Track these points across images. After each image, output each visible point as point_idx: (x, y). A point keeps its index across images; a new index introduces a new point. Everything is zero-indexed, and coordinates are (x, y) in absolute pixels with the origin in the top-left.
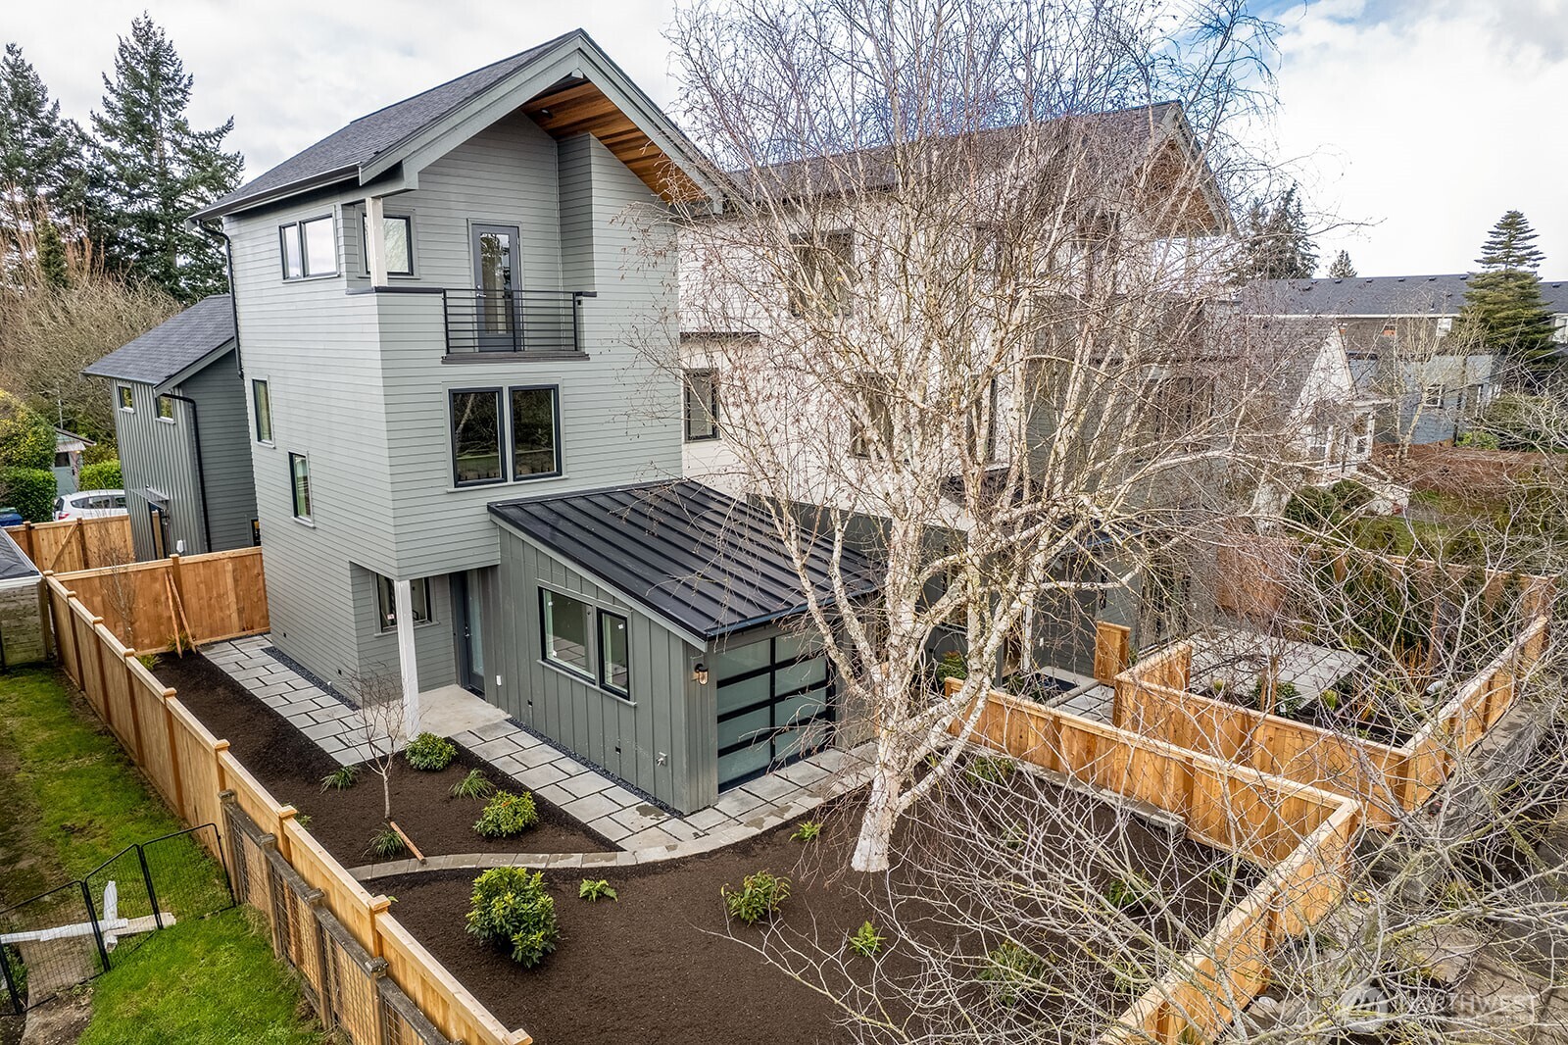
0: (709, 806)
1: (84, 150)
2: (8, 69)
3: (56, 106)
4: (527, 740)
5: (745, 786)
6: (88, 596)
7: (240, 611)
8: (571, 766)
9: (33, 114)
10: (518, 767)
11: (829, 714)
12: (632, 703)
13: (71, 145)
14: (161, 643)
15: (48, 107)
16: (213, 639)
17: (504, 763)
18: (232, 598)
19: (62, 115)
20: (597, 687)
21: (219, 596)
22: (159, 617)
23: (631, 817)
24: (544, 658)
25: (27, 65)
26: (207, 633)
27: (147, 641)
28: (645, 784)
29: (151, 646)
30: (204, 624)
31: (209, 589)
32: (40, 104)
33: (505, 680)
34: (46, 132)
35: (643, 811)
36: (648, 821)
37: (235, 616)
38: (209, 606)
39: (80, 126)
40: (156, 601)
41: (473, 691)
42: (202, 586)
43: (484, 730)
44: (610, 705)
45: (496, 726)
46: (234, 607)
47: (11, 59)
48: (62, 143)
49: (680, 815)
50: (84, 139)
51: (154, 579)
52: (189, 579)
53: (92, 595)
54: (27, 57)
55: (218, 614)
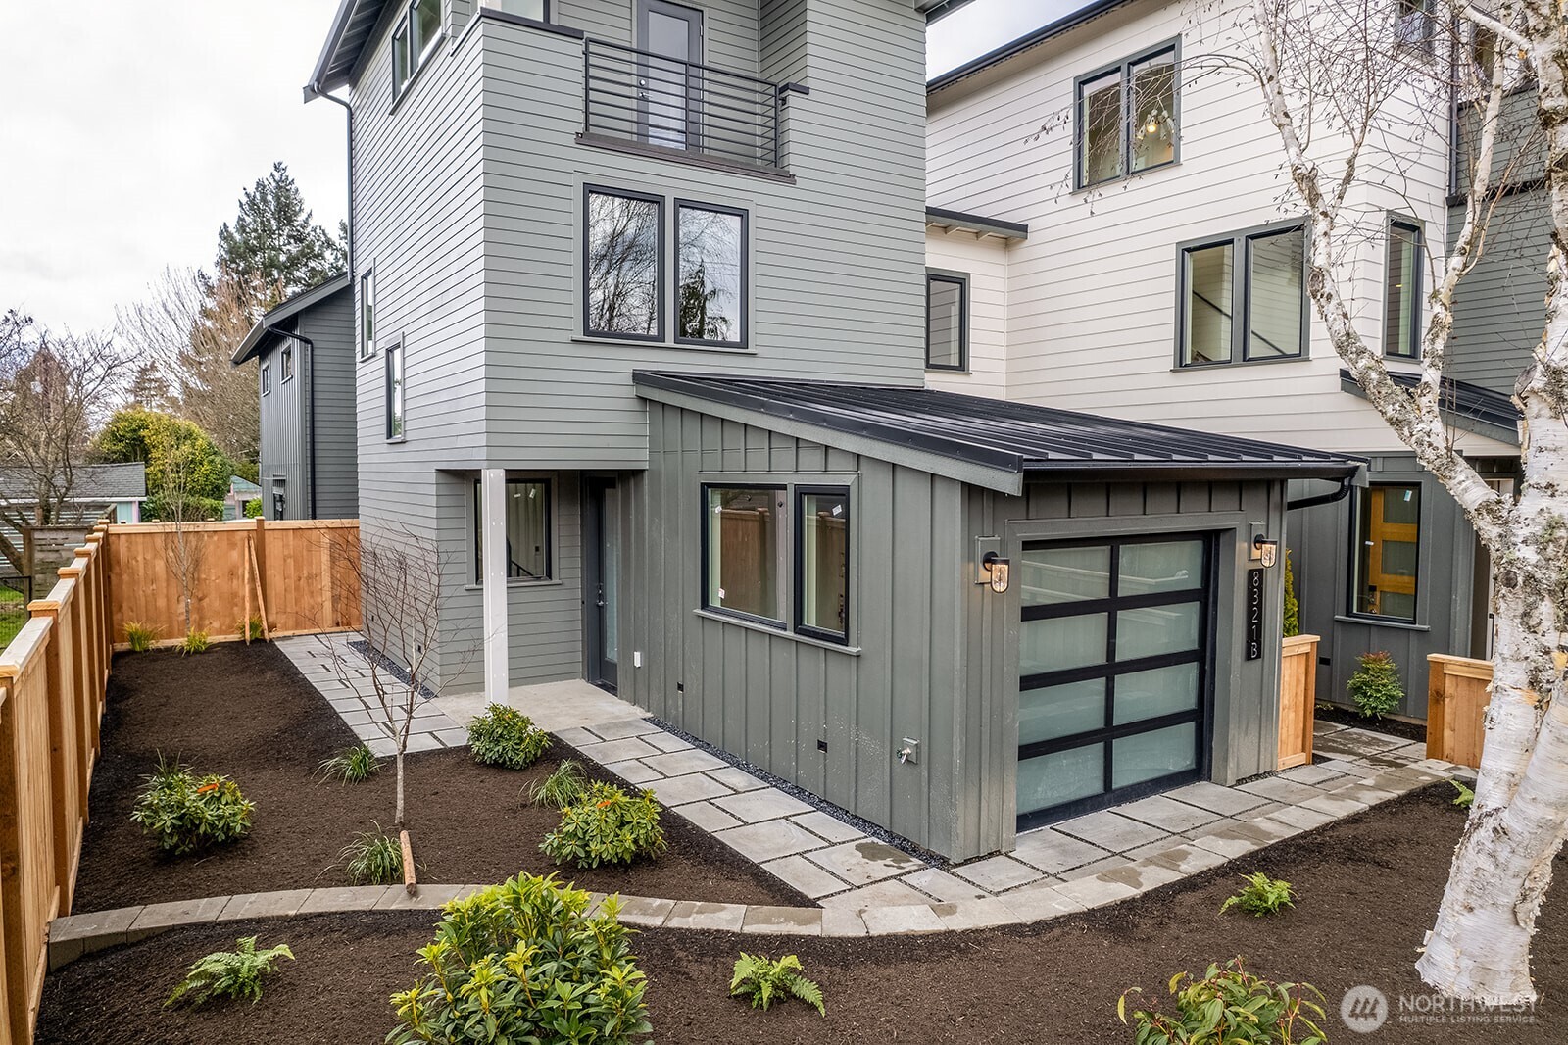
0: (998, 853)
1: (328, 254)
2: (274, 184)
3: (310, 215)
4: (670, 742)
5: (1064, 825)
6: (148, 557)
7: (335, 599)
8: (738, 778)
9: (290, 221)
10: (650, 775)
11: (1201, 717)
12: (852, 649)
13: (316, 249)
14: (230, 630)
15: (302, 217)
16: (297, 633)
17: (628, 768)
18: (326, 581)
19: (312, 223)
20: (790, 634)
21: (310, 577)
22: (234, 595)
23: (847, 859)
24: (705, 604)
25: (290, 180)
26: (291, 623)
27: (216, 625)
28: (872, 805)
29: (220, 632)
30: (289, 610)
31: (298, 567)
32: (296, 214)
33: (646, 658)
34: (299, 239)
35: (869, 852)
36: (879, 868)
37: (328, 605)
38: (297, 589)
39: (327, 232)
40: (232, 574)
41: (602, 686)
42: (290, 561)
43: (607, 728)
44: (812, 664)
45: (627, 725)
46: (328, 595)
47: (277, 175)
48: (310, 247)
49: (943, 863)
50: (329, 244)
51: (232, 545)
52: (274, 548)
53: (155, 557)
54: (291, 174)
55: (306, 601)
